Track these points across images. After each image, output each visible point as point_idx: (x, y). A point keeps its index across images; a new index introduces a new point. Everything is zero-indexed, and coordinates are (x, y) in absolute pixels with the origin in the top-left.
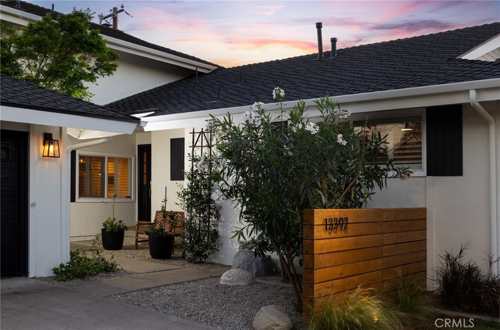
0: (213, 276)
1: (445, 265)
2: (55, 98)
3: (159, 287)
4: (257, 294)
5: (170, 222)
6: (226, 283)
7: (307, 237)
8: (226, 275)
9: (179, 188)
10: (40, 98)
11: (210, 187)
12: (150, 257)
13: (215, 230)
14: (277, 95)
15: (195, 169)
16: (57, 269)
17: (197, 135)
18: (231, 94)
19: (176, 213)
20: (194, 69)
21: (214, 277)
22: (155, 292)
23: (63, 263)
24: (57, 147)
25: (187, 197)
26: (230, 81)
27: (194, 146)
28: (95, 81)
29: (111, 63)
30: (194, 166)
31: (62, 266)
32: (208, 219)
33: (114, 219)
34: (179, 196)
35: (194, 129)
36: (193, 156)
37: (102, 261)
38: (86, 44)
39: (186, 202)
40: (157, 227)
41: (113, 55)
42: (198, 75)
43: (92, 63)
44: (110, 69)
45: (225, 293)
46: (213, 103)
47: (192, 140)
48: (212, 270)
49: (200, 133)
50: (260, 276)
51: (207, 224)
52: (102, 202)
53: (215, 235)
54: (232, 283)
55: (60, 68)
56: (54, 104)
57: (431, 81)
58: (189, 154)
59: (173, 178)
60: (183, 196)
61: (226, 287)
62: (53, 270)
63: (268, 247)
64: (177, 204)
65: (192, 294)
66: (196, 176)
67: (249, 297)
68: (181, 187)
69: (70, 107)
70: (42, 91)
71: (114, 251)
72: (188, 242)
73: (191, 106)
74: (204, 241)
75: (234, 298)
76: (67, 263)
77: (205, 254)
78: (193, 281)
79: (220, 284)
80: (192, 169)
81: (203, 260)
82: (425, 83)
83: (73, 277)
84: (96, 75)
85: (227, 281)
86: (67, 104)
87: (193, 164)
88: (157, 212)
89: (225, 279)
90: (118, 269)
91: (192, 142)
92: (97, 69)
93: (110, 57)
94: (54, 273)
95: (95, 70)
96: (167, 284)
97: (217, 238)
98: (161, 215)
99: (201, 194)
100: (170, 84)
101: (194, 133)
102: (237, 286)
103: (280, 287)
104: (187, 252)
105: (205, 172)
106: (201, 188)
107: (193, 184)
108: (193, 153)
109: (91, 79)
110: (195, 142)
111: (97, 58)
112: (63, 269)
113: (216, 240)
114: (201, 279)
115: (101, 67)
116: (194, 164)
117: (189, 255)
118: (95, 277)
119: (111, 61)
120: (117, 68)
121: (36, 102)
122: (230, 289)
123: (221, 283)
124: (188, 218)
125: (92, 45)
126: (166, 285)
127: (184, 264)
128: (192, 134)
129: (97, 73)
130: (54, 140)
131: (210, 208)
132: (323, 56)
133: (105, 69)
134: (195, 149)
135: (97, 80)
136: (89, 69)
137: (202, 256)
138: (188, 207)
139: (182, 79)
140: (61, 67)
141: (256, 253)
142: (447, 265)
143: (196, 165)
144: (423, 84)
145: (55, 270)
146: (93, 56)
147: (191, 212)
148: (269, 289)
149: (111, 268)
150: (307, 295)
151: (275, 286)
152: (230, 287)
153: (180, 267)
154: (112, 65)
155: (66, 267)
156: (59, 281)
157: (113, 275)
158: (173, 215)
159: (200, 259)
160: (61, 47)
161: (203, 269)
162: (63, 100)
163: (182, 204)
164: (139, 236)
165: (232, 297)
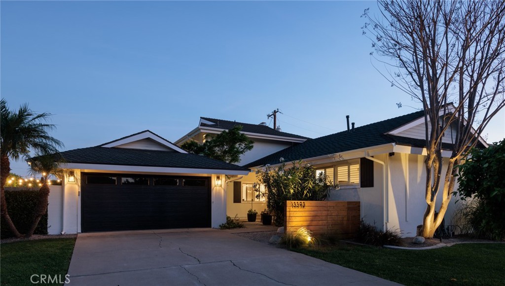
33: (252, 209)
42: (294, 145)
62: (220, 226)
83: (226, 228)
109: (242, 153)
130: (220, 179)
153: (272, 228)
155: (224, 225)
156: (221, 230)
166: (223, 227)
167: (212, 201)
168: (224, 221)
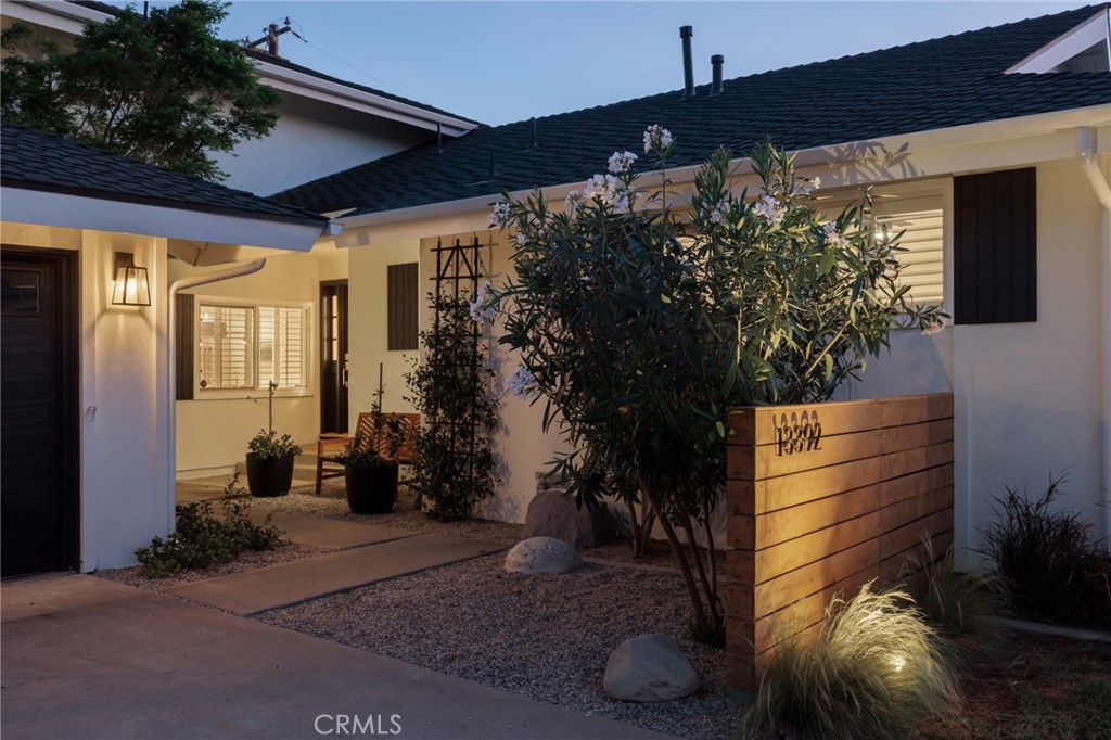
0: (487, 551)
1: (1007, 517)
2: (138, 174)
3: (374, 583)
4: (591, 593)
5: (390, 435)
6: (519, 570)
7: (737, 473)
8: (519, 551)
9: (409, 365)
10: (102, 173)
11: (474, 361)
12: (349, 509)
13: (484, 451)
14: (653, 144)
15: (442, 323)
16: (145, 552)
17: (446, 255)
18: (516, 168)
19: (402, 416)
20: (434, 128)
21: (489, 554)
22: (364, 598)
23: (160, 537)
24: (144, 283)
25: (425, 383)
26: (508, 147)
27: (440, 278)
28: (232, 149)
29: (265, 112)
30: (442, 320)
31: (156, 543)
32: (470, 427)
33: (272, 433)
34: (409, 382)
35: (440, 242)
36: (439, 297)
37: (247, 527)
38: (210, 68)
39: (425, 393)
40: (364, 446)
41: (269, 96)
42: (442, 141)
43: (225, 112)
44: (263, 123)
45: (519, 592)
46: (480, 185)
47: (436, 265)
48: (481, 536)
49: (453, 249)
50: (587, 547)
51: (469, 439)
52: (248, 398)
53: (487, 461)
54: (531, 568)
55: (154, 119)
56: (135, 186)
57: (976, 115)
58: (430, 294)
59: (394, 345)
60: (419, 381)
61: (520, 578)
62: (136, 553)
63: (604, 486)
64: (405, 398)
65: (448, 600)
66: (445, 340)
67: (575, 604)
68: (414, 362)
69: (171, 192)
70: (109, 160)
71: (272, 499)
72: (429, 477)
73: (434, 193)
74: (462, 474)
75: (541, 607)
76: (170, 537)
77: (466, 503)
78: (445, 565)
79: (505, 571)
80: (436, 326)
81: (461, 514)
82: (964, 120)
83: (183, 567)
84: (234, 136)
85: (520, 565)
86: (166, 186)
87: (437, 314)
88: (362, 416)
89: (517, 561)
90: (281, 542)
91: (435, 269)
92: (237, 124)
93: (262, 98)
94: (140, 559)
95: (233, 126)
96: (390, 575)
97: (490, 468)
98: (369, 421)
99: (455, 377)
100: (383, 159)
101: (439, 250)
102: (543, 574)
103: (636, 573)
104: (425, 498)
105: (464, 331)
106: (455, 365)
107: (439, 357)
108: (438, 291)
109: (223, 143)
110: (442, 268)
111: (234, 101)
112: (160, 550)
113: (488, 472)
114: (462, 561)
115: (243, 119)
116: (441, 314)
117: (430, 504)
118: (231, 566)
119: (265, 108)
120: (278, 122)
121: (93, 180)
122: (528, 582)
123: (509, 568)
124: (428, 427)
125: (222, 70)
126: (388, 579)
127: (421, 525)
128: (436, 252)
129: (236, 131)
130: (138, 268)
131: (475, 405)
132: (694, 93)
133: (252, 124)
134: (443, 282)
135: (235, 146)
136: (218, 123)
137: (458, 506)
138: (428, 404)
139: (409, 150)
140: (159, 117)
141: (578, 500)
142: (1012, 519)
143: (444, 317)
144: (958, 121)
145: (141, 554)
146: (227, 97)
147: (434, 414)
148: (614, 579)
149: (265, 540)
150: (737, 612)
151: (625, 573)
152: (527, 577)
153: (413, 533)
154: (268, 116)
155: (167, 546)
156: (150, 578)
157: (270, 558)
158: (395, 422)
159: (454, 511)
160: (158, 77)
161: (461, 535)
162: (155, 179)
163: (415, 399)
164: (324, 467)
165: (538, 603)
166: (158, 561)
167: (86, 402)
168: (164, 526)
